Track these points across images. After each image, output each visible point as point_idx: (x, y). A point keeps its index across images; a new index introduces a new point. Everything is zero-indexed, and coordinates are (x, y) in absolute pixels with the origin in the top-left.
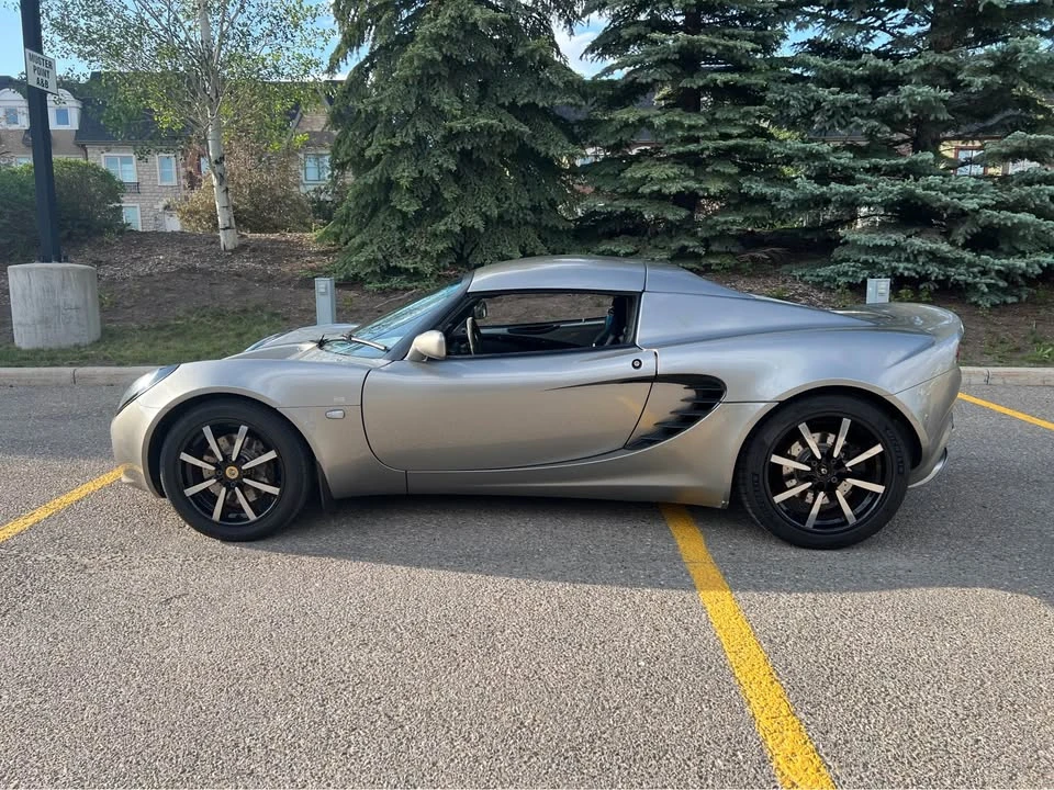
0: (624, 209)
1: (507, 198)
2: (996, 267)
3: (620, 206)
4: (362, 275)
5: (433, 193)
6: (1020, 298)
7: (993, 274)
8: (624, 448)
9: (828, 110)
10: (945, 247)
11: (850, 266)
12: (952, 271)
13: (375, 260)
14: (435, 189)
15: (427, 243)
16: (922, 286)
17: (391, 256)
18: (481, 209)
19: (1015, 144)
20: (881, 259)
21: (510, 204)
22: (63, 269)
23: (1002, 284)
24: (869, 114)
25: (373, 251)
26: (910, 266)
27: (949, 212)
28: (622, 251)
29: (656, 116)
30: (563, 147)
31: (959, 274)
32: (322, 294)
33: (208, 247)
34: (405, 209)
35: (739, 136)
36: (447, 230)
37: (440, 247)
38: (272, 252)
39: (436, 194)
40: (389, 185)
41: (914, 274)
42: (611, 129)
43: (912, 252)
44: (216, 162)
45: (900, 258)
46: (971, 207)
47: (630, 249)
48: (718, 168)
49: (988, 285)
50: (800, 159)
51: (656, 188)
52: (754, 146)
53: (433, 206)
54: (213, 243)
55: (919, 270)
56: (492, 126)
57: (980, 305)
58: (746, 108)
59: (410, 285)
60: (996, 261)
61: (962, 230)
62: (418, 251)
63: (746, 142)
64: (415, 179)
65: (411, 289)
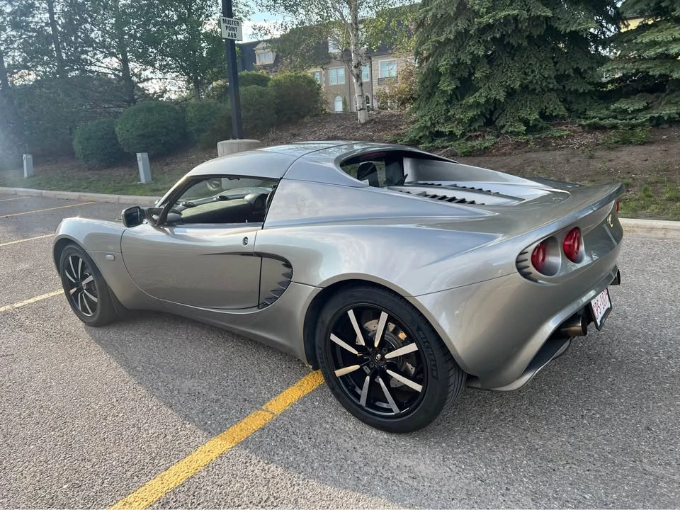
1: (533, 71)
4: (418, 137)
8: (258, 306)
13: (426, 127)
15: (463, 112)
17: (437, 123)
21: (535, 76)
22: (238, 143)
25: (425, 121)
34: (446, 88)
36: (476, 102)
39: (472, 75)
59: (447, 145)
64: (454, 65)
65: (447, 147)
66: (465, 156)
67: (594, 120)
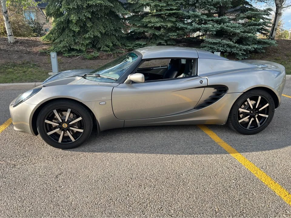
0: (143, 31)
1: (107, 27)
2: (244, 49)
3: (142, 30)
4: (62, 51)
5: (84, 24)
6: (248, 57)
7: (243, 50)
8: (194, 109)
9: (200, 3)
10: (231, 43)
11: (207, 49)
12: (233, 50)
13: (66, 46)
14: (84, 23)
15: (83, 41)
16: (225, 54)
17: (71, 45)
18: (99, 30)
19: (248, 15)
20: (215, 46)
21: (108, 29)
23: (245, 53)
24: (210, 5)
25: (65, 43)
26: (222, 48)
27: (232, 33)
28: (143, 44)
29: (151, 3)
30: (123, 11)
31: (234, 50)
32: (53, 58)
33: (4, 42)
34: (75, 30)
35: (176, 9)
36: (89, 37)
37: (87, 42)
38: (28, 43)
39: (85, 25)
40: (69, 22)
41: (223, 51)
42: (138, 6)
43: (223, 44)
44: (5, 13)
45: (219, 46)
46: (238, 32)
47: (145, 43)
48: (170, 19)
49: (242, 53)
50: (193, 17)
51: (153, 25)
52: (180, 13)
53: (84, 29)
54: (5, 40)
55: (224, 49)
56: (101, 3)
57: (239, 59)
58: (177, 1)
59: (78, 54)
60: (244, 47)
61: (235, 38)
62: (80, 43)
63: (178, 11)
64: (77, 20)
65: (79, 56)
66: (91, 59)
67: (131, 47)
